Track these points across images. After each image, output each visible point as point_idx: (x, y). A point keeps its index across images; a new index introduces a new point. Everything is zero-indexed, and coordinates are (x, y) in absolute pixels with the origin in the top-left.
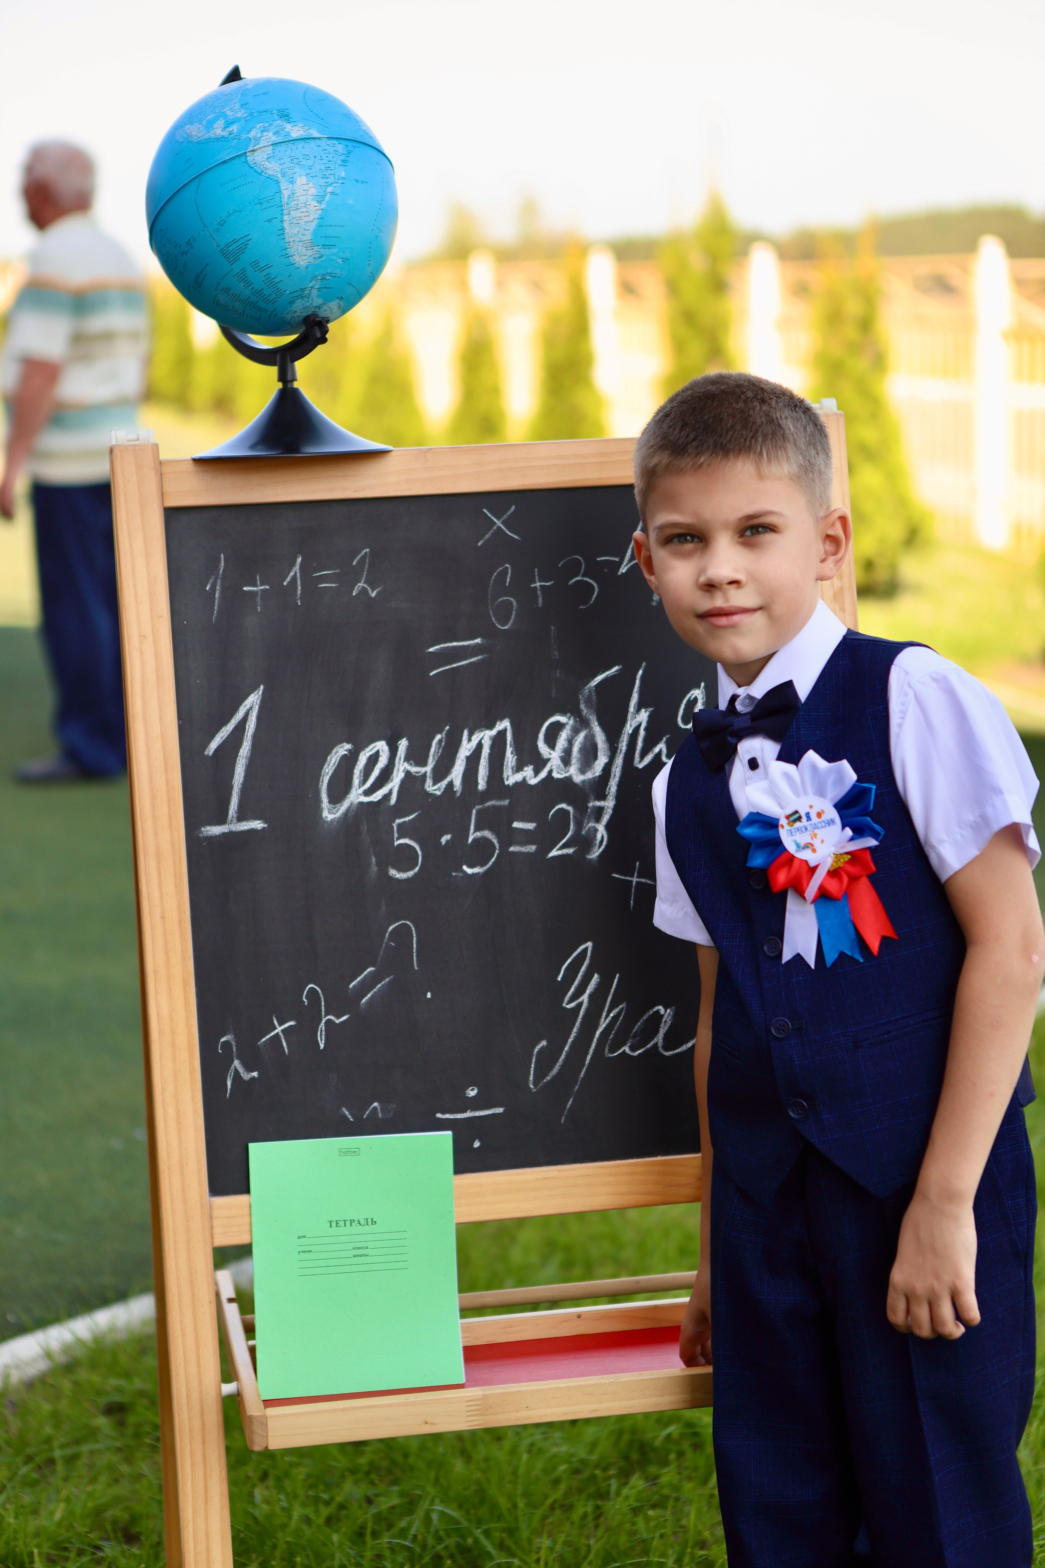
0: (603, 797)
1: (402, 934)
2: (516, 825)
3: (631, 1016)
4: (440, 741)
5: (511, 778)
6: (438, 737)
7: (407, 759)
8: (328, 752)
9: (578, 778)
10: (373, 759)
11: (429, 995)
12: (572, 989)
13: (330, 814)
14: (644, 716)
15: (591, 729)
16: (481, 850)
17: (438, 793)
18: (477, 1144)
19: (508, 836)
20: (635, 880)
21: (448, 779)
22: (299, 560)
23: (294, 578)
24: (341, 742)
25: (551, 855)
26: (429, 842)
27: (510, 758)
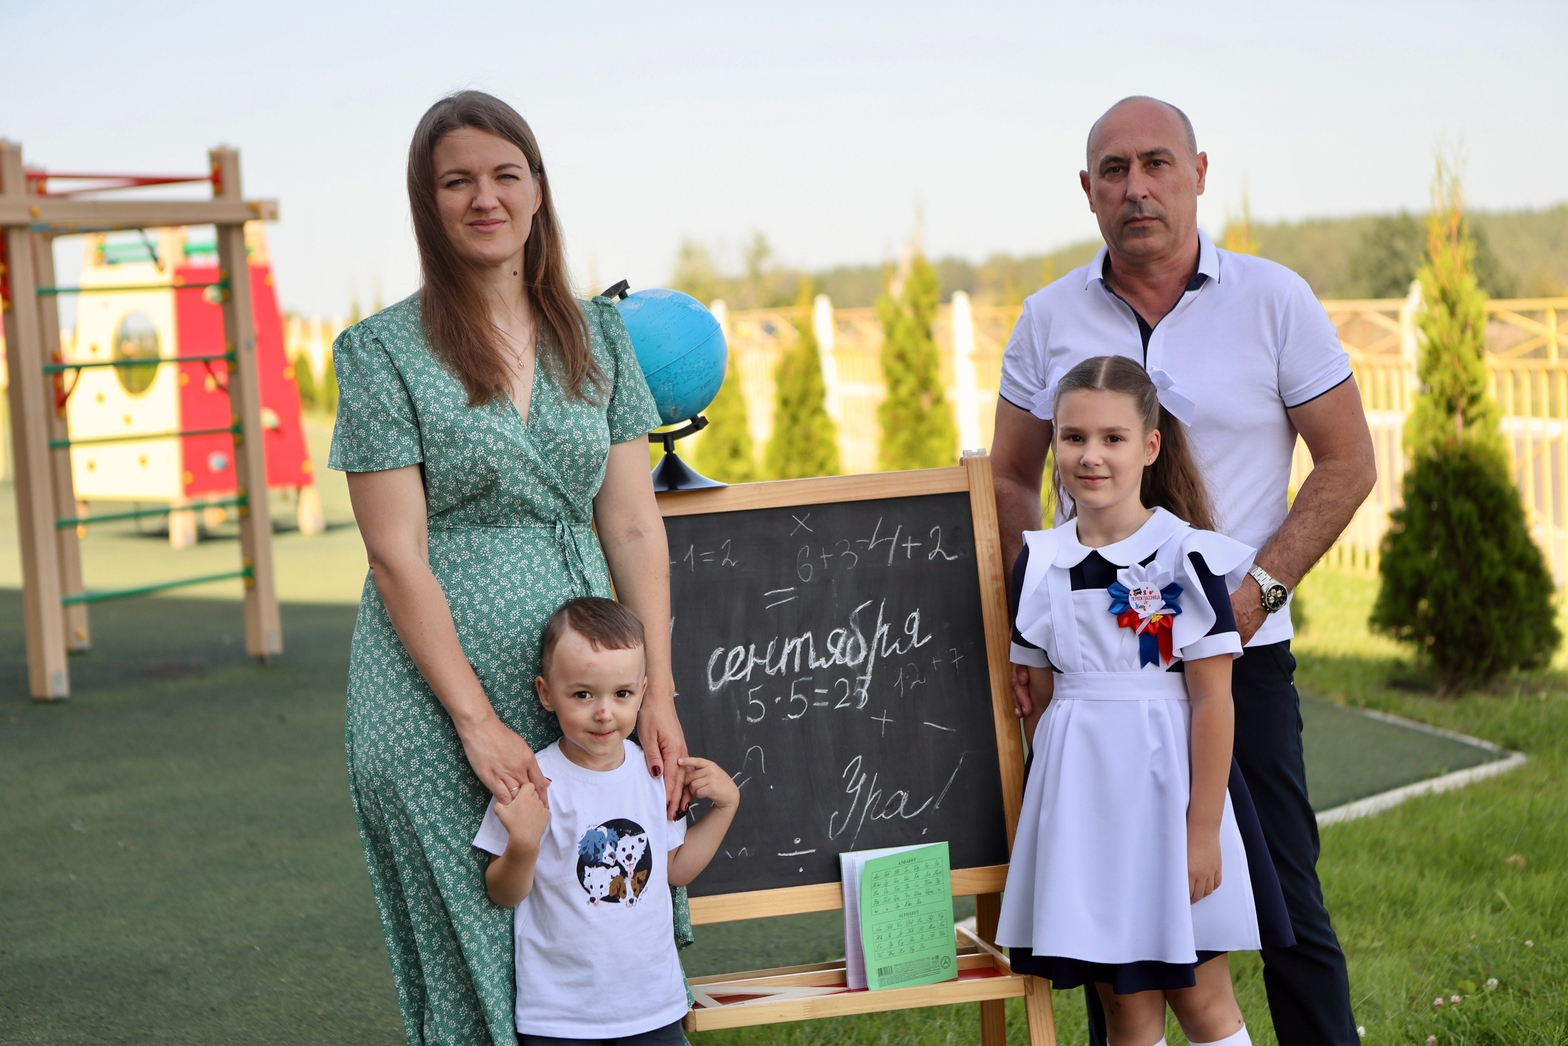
0: (865, 674)
1: (755, 753)
2: (816, 691)
3: (885, 797)
4: (773, 645)
5: (813, 665)
6: (772, 643)
7: (755, 656)
8: (711, 653)
9: (850, 664)
10: (737, 656)
11: (772, 787)
12: (851, 782)
13: (713, 687)
14: (886, 628)
15: (856, 636)
16: (799, 704)
17: (773, 674)
18: (801, 870)
19: (813, 697)
20: (884, 720)
21: (778, 666)
22: (692, 547)
23: (690, 557)
24: (718, 647)
25: (836, 707)
26: (769, 702)
27: (812, 654)
